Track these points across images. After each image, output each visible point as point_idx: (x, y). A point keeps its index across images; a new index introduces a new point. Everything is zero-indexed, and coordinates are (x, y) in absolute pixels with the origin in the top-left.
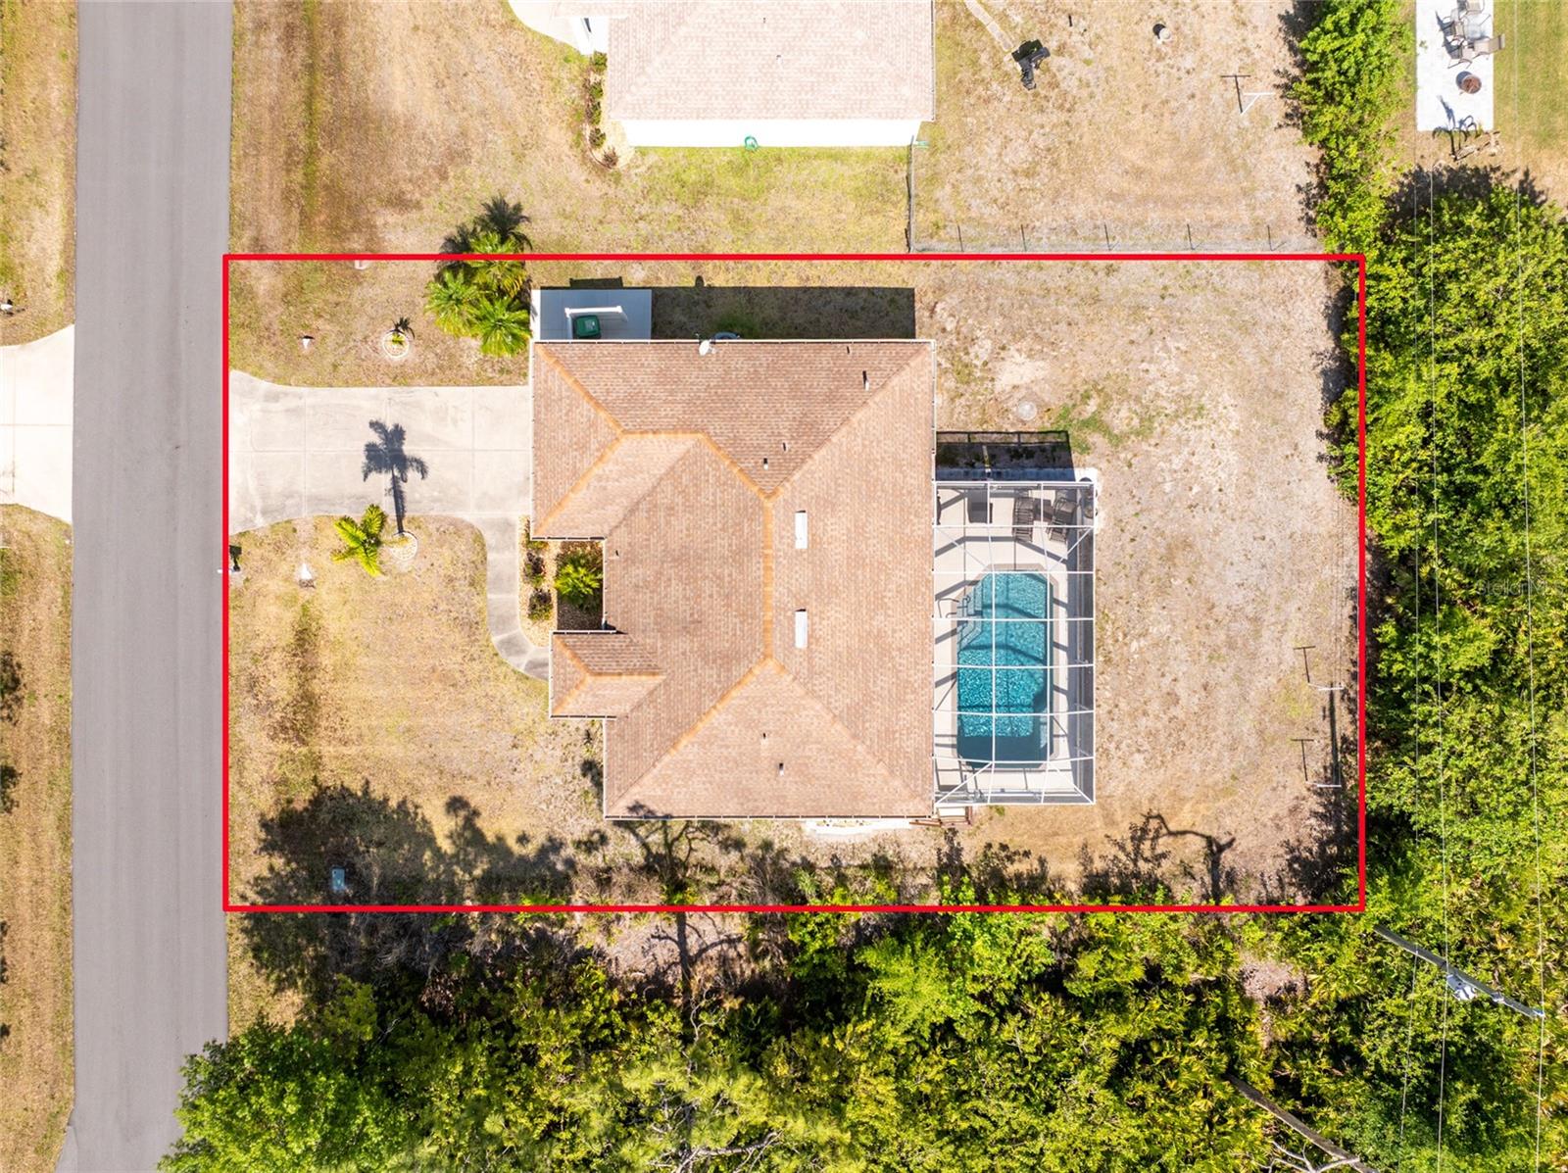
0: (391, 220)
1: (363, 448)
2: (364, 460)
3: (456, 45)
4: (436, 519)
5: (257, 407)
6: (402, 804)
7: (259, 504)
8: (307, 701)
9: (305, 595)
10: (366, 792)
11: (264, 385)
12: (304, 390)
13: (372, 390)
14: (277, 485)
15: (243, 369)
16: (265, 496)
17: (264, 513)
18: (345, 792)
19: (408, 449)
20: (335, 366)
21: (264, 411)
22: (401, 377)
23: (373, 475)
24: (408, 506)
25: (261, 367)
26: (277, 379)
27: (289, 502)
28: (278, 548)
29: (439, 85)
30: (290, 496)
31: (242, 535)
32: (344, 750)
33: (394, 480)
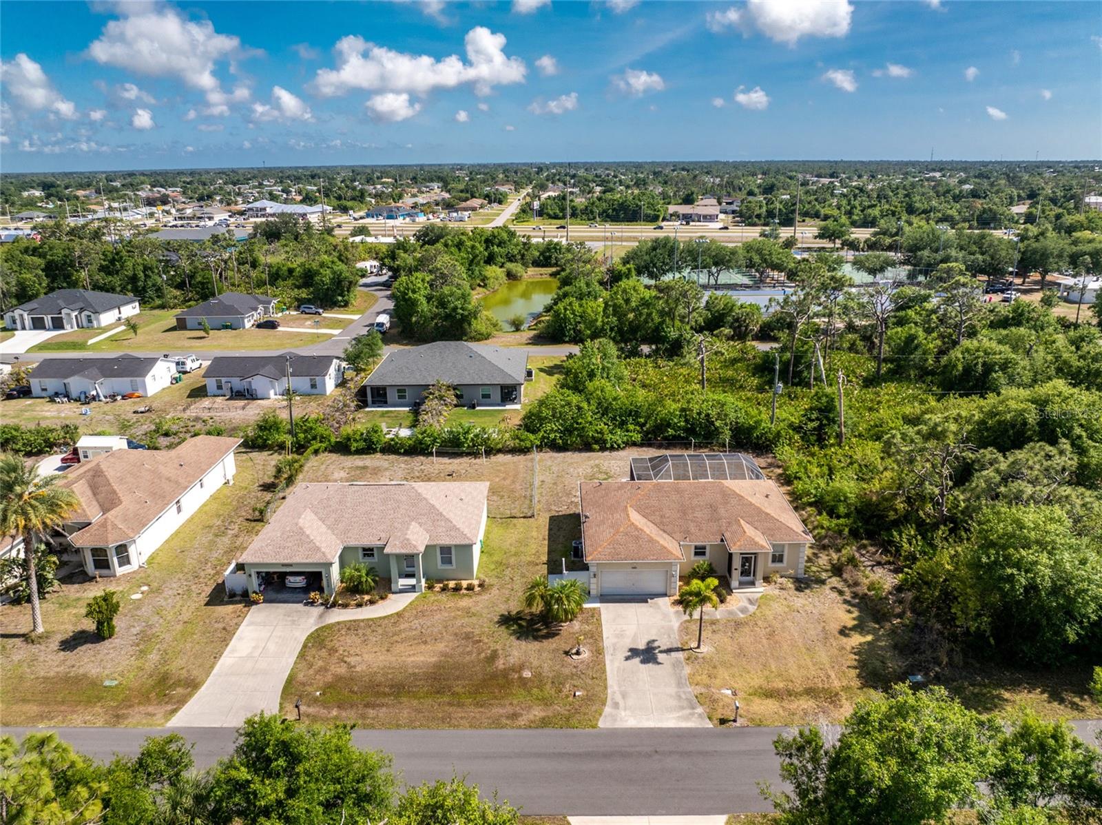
0: (502, 662)
1: (643, 666)
2: (650, 665)
3: (403, 635)
4: (680, 636)
5: (623, 713)
6: (855, 654)
7: (688, 711)
8: (810, 692)
9: (741, 694)
10: (856, 668)
11: (608, 710)
12: (609, 691)
13: (607, 662)
14: (674, 703)
15: (598, 720)
16: (682, 708)
17: (693, 708)
18: (859, 676)
19: (641, 645)
20: (593, 678)
21: (625, 710)
22: (599, 652)
23: (659, 660)
24: (675, 646)
25: (596, 711)
26: (604, 704)
27: (683, 696)
28: (714, 701)
29: (425, 643)
30: (680, 696)
31: (710, 719)
32: (833, 676)
33: (661, 652)
